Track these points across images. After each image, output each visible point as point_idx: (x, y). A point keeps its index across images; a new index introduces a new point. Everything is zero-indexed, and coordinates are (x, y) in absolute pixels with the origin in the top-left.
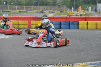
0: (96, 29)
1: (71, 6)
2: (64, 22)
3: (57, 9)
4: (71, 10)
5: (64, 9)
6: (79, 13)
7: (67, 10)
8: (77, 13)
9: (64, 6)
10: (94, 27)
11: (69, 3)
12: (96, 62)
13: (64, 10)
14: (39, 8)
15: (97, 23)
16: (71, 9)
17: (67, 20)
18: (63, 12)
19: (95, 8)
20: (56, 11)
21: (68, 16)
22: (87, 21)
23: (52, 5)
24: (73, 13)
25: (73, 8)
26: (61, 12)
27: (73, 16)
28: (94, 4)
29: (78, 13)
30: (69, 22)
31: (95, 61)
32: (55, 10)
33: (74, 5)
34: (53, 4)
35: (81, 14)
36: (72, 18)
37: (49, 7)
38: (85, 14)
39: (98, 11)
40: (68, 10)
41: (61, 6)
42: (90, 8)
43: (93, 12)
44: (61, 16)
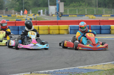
0: (48, 34)
1: (20, 9)
2: (12, 27)
3: (4, 12)
4: (20, 14)
5: (12, 13)
6: (29, 17)
7: (16, 14)
8: (27, 17)
9: (13, 9)
10: (46, 32)
11: (18, 6)
12: (49, 71)
13: (12, 14)
15: (49, 28)
16: (20, 13)
17: (15, 24)
18: (11, 16)
19: (47, 11)
20: (3, 15)
21: (17, 20)
22: (38, 26)
24: (22, 17)
25: (22, 12)
26: (9, 16)
27: (23, 20)
28: (45, 7)
29: (28, 16)
30: (18, 27)
31: (48, 70)
32: (2, 13)
33: (23, 8)
35: (31, 18)
36: (21, 23)
38: (36, 18)
39: (51, 15)
40: (17, 13)
41: (8, 9)
42: (41, 11)
43: (44, 16)
44: (9, 21)
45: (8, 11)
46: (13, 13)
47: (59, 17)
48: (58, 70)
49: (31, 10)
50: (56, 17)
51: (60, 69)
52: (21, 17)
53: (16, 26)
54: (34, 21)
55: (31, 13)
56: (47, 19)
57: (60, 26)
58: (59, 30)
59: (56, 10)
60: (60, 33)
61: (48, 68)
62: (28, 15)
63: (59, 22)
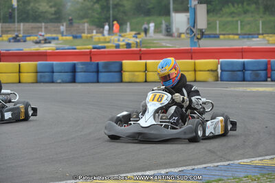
1: (102, 20)
2: (82, 64)
4: (102, 33)
5: (84, 29)
6: (123, 41)
7: (92, 32)
8: (119, 40)
9: (85, 20)
11: (97, 14)
12: (167, 170)
13: (84, 33)
14: (16, 29)
16: (101, 29)
17: (91, 58)
18: (81, 37)
19: (167, 26)
20: (62, 36)
21: (94, 48)
22: (144, 61)
23: (51, 21)
24: (108, 40)
25: (107, 27)
26: (75, 37)
27: (108, 47)
28: (163, 15)
29: (121, 39)
30: (98, 64)
31: (166, 168)
33: (109, 18)
34: (53, 17)
35: (130, 42)
36: (104, 54)
37: (43, 24)
38: (141, 42)
39: (176, 34)
40: (95, 31)
41: (74, 21)
42: (152, 25)
43: (160, 36)
44: (75, 49)
45: (75, 25)
46: (86, 31)
47: (196, 40)
48: (190, 168)
49: (128, 24)
50: (189, 40)
51: (196, 167)
52: (105, 39)
53: (92, 62)
54: (135, 49)
55: (128, 30)
56: (168, 45)
57: (197, 61)
58: (195, 71)
59: (188, 23)
60: (198, 79)
61: (166, 164)
62: (123, 34)
63: (194, 53)
